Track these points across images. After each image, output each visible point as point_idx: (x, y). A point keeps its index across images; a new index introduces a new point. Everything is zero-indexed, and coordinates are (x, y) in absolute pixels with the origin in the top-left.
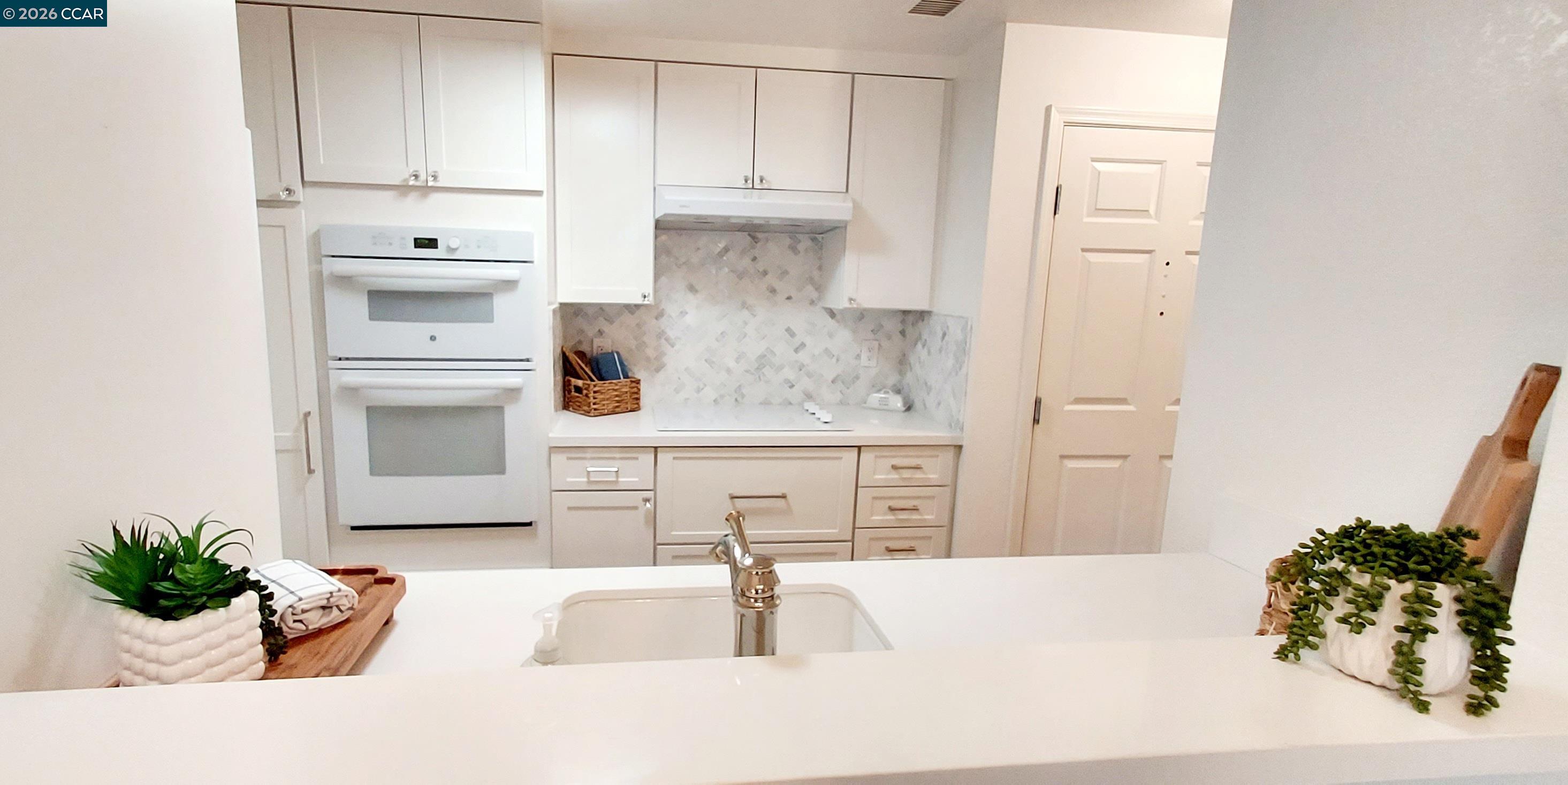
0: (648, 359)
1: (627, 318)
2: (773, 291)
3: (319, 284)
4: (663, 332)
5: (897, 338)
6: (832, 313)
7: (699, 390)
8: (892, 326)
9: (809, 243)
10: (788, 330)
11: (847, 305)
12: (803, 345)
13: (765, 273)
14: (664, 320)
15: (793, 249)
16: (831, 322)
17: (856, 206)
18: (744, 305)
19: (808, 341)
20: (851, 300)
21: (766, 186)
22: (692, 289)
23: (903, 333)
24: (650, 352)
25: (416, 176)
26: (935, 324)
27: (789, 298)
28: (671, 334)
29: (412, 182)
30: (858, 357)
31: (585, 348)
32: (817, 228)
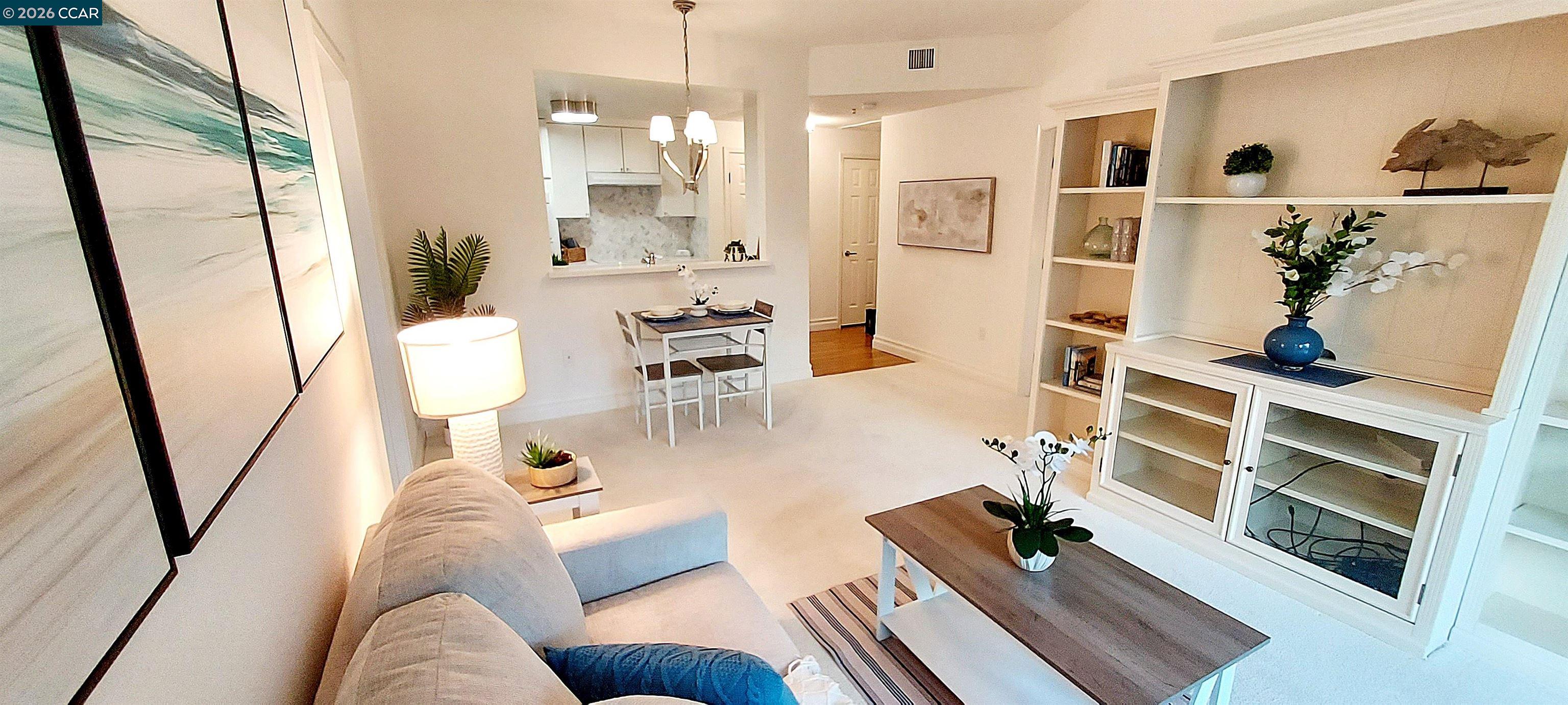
0: (586, 241)
1: (575, 224)
2: (634, 211)
4: (591, 229)
5: (686, 228)
6: (658, 218)
7: (608, 252)
8: (684, 223)
9: (647, 191)
10: (642, 227)
11: (664, 215)
12: (648, 232)
13: (630, 204)
14: (590, 224)
15: (641, 193)
16: (659, 223)
17: (664, 180)
18: (623, 217)
19: (650, 230)
20: (665, 213)
21: (629, 171)
22: (601, 211)
23: (688, 225)
24: (586, 238)
26: (697, 220)
27: (641, 214)
28: (594, 230)
30: (671, 236)
32: (649, 187)
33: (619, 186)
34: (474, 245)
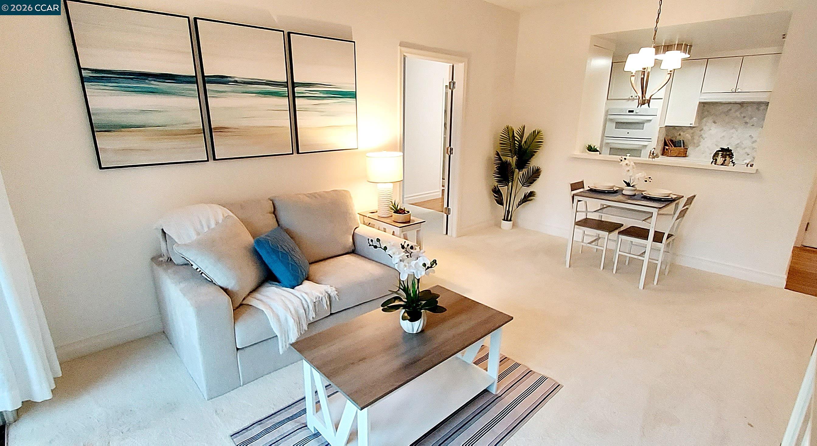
0: (694, 143)
2: (747, 123)
3: (606, 121)
4: (701, 135)
12: (756, 141)
13: (744, 117)
14: (702, 131)
18: (734, 128)
19: (758, 140)
21: (740, 91)
22: (715, 122)
24: (695, 141)
25: (632, 96)
28: (704, 136)
29: (631, 98)
31: (674, 139)
32: (759, 104)
33: (737, 103)
34: (536, 134)
